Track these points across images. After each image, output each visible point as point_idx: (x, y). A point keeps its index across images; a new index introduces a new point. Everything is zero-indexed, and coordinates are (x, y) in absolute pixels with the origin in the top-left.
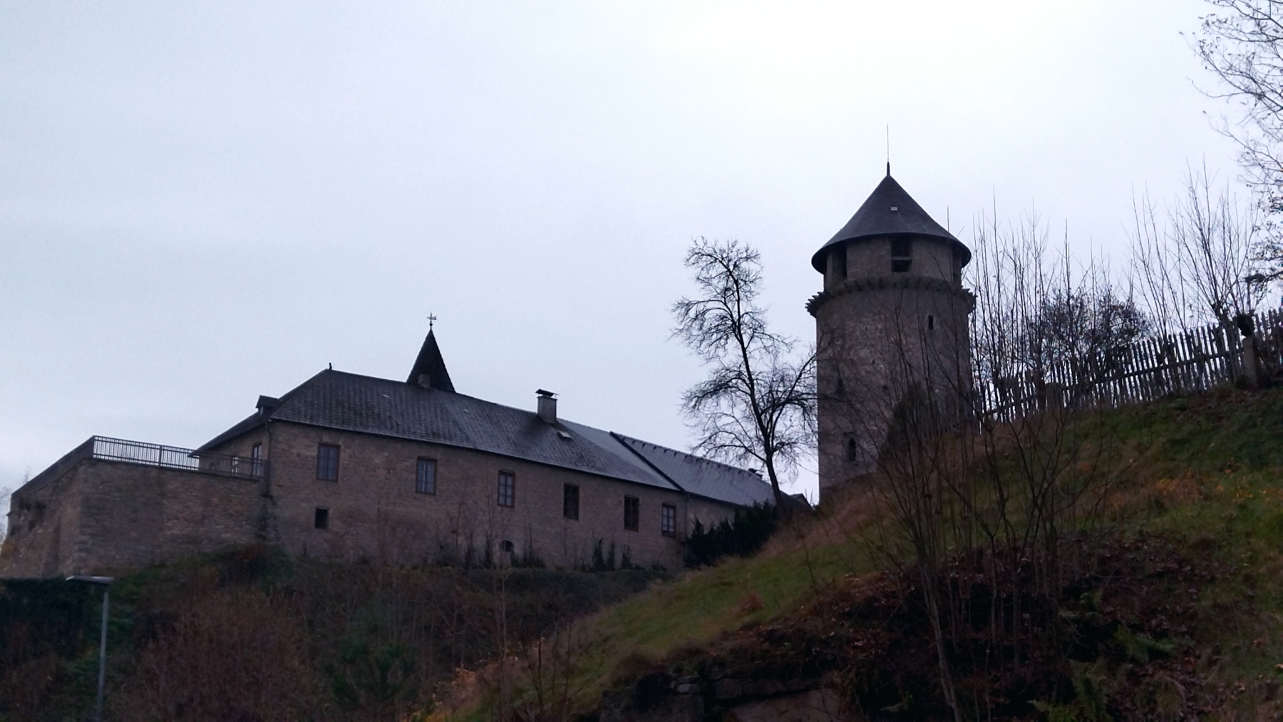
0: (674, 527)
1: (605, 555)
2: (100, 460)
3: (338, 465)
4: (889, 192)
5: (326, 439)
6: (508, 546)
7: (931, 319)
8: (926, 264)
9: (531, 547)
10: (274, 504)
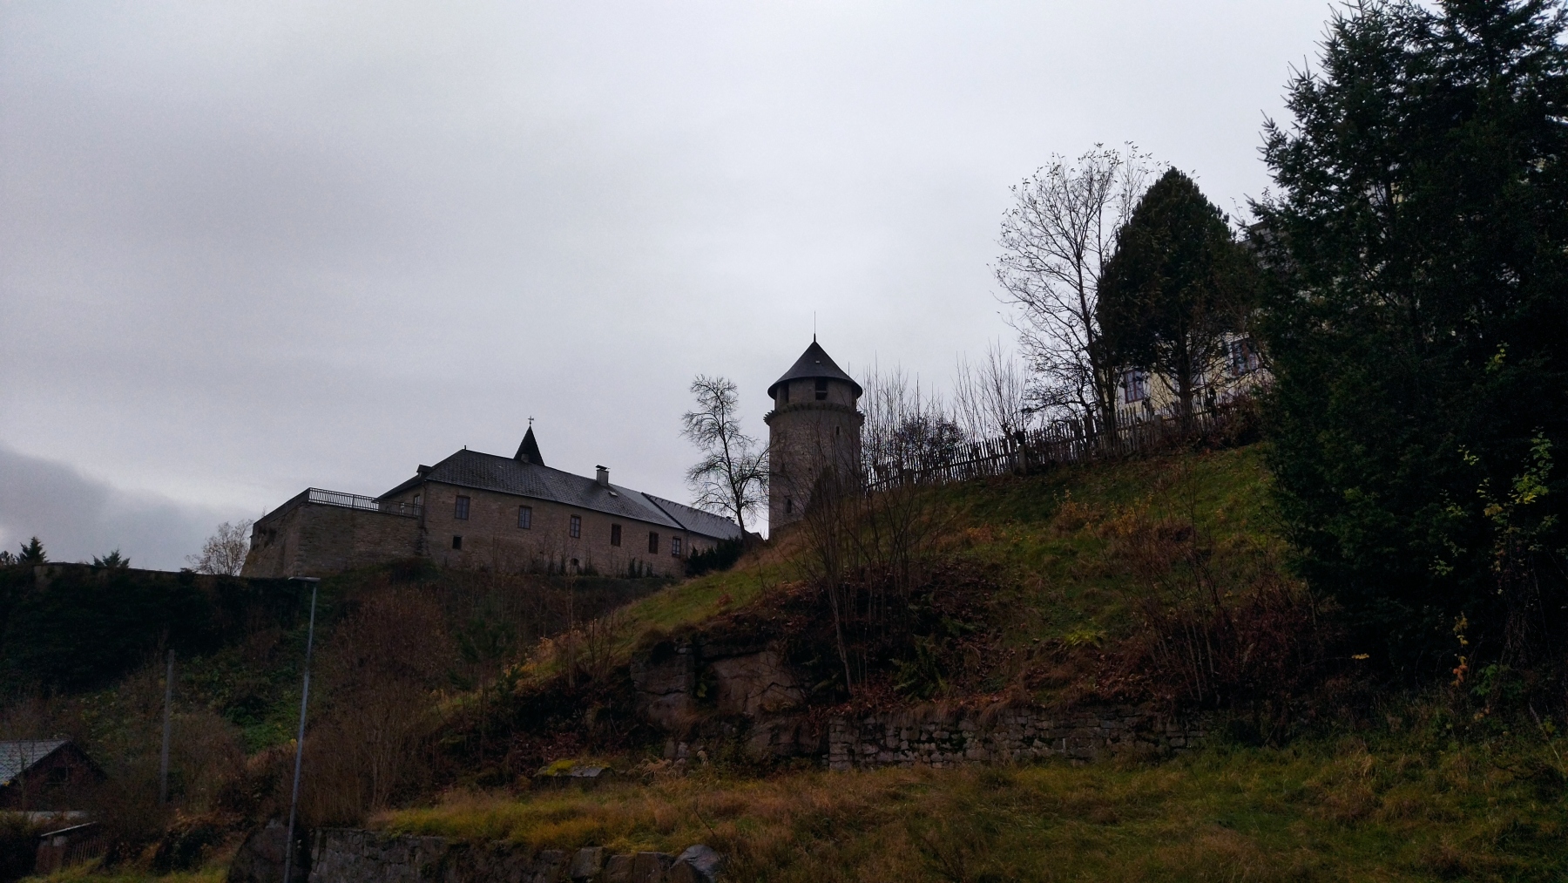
0: (680, 551)
1: (636, 569)
2: (314, 503)
3: (468, 510)
4: (815, 351)
5: (462, 493)
6: (575, 562)
7: (838, 428)
8: (835, 395)
9: (590, 563)
10: (427, 533)
